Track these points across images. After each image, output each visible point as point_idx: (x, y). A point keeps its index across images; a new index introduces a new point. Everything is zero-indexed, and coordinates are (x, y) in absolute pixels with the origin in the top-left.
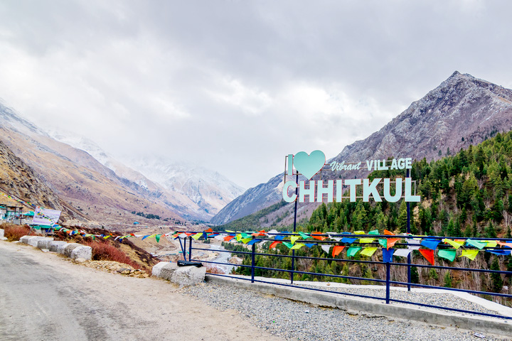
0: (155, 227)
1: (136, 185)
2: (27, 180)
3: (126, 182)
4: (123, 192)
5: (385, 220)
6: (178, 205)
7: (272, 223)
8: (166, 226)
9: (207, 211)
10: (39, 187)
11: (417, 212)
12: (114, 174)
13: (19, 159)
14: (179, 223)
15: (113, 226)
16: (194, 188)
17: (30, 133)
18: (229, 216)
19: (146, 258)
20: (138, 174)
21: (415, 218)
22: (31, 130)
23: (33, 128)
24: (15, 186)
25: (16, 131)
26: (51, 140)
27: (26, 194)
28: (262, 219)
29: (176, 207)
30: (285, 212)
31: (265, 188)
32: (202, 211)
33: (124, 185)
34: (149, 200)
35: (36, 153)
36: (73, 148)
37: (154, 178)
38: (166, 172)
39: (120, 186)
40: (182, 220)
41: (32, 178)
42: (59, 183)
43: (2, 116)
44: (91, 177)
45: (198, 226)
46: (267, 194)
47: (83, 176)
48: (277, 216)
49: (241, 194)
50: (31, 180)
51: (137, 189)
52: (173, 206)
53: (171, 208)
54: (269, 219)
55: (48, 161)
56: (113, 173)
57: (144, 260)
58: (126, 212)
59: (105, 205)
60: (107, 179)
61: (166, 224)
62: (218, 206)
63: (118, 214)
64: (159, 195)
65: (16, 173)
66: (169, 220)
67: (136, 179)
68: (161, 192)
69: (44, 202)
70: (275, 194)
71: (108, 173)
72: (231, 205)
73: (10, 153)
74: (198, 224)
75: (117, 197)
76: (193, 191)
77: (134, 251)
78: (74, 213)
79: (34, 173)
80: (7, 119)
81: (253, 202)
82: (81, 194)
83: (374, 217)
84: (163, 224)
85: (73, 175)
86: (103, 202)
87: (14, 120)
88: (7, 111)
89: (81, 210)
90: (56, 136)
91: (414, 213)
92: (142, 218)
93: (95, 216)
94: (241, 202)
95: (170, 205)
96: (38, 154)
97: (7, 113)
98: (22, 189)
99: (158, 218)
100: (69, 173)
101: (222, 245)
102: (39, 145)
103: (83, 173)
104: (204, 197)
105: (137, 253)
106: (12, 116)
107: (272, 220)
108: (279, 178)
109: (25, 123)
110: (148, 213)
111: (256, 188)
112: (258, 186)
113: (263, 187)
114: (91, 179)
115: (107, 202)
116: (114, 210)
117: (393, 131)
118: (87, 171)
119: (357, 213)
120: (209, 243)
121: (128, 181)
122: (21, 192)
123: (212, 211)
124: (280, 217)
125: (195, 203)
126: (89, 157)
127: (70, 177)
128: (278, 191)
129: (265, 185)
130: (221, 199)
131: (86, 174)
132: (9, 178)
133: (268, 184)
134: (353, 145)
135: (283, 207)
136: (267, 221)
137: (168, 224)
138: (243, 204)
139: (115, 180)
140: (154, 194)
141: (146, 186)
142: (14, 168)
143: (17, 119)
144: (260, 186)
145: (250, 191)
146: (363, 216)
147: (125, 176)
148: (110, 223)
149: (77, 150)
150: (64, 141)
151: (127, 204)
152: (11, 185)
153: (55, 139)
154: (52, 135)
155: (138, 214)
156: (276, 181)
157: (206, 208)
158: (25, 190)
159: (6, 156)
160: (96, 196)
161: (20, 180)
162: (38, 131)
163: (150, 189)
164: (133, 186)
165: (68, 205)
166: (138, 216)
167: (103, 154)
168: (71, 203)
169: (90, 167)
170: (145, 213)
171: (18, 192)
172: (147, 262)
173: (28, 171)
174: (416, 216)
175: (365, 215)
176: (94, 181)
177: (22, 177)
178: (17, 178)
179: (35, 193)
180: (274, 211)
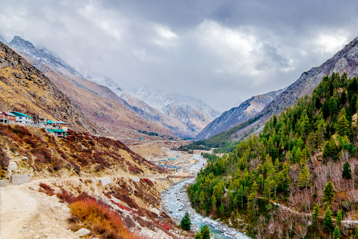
0: (154, 142)
1: (142, 111)
2: (64, 106)
3: (135, 109)
4: (133, 116)
5: (324, 125)
6: (172, 126)
7: (240, 138)
8: (162, 141)
9: (193, 130)
10: (73, 111)
11: (356, 118)
12: (127, 104)
13: (61, 92)
14: (171, 139)
15: (125, 140)
16: (184, 112)
17: (71, 76)
18: (209, 134)
19: (139, 160)
20: (143, 103)
21: (353, 123)
22: (72, 73)
23: (73, 71)
24: (57, 111)
25: (62, 74)
26: (84, 80)
27: (65, 116)
28: (233, 135)
29: (170, 127)
30: (251, 129)
31: (236, 111)
32: (189, 130)
33: (134, 111)
34: (150, 122)
35: (75, 89)
36: (98, 85)
37: (154, 106)
38: (163, 100)
39: (131, 112)
40: (174, 136)
41: (69, 105)
42: (90, 110)
43: (53, 64)
44: (111, 106)
45: (185, 141)
46: (238, 116)
47: (105, 105)
48: (245, 133)
49: (218, 116)
50: (68, 106)
51: (143, 114)
52: (169, 127)
53: (167, 128)
54: (239, 135)
55: (83, 94)
56: (125, 103)
57: (137, 161)
58: (135, 131)
59: (120, 126)
60: (122, 107)
61: (162, 140)
62: (201, 126)
63: (129, 132)
64: (157, 118)
65: (58, 101)
66: (165, 137)
67: (142, 107)
68: (160, 116)
69: (76, 122)
70: (245, 115)
71: (122, 103)
72: (211, 125)
73: (55, 88)
74: (185, 140)
75: (128, 120)
76: (183, 115)
77: (129, 155)
78: (97, 130)
79: (71, 102)
80: (56, 66)
81: (227, 123)
82: (104, 118)
83: (316, 123)
84: (160, 139)
85: (99, 104)
86: (119, 124)
87: (61, 66)
88: (56, 60)
89: (104, 129)
90: (88, 77)
91: (353, 119)
92: (145, 135)
93: (113, 133)
94: (218, 122)
95: (166, 126)
96: (76, 90)
97: (56, 62)
98: (62, 113)
99: (157, 135)
100: (96, 103)
101: (202, 155)
102: (76, 83)
103: (105, 103)
104: (191, 119)
105: (131, 156)
106: (59, 63)
107: (241, 135)
108: (248, 103)
109: (67, 68)
110: (150, 132)
111: (230, 111)
112: (231, 110)
113: (235, 110)
114: (111, 107)
115: (122, 123)
116: (127, 130)
117: (345, 57)
118: (108, 101)
119: (302, 121)
120: (192, 153)
121: (136, 108)
122: (61, 114)
123: (197, 130)
124: (247, 133)
125: (185, 124)
126: (109, 91)
127: (97, 106)
128: (247, 113)
129: (237, 108)
130: (204, 120)
131: (107, 104)
132: (54, 105)
133: (239, 107)
134: (310, 71)
135: (250, 125)
136: (237, 137)
137: (164, 140)
138: (220, 124)
139: (127, 107)
140: (155, 118)
141: (149, 112)
142: (56, 98)
143: (62, 66)
144: (233, 109)
145: (225, 114)
146: (306, 123)
147: (134, 105)
148: (123, 138)
149: (101, 86)
150: (93, 80)
151: (135, 125)
152: (55, 110)
153: (87, 79)
154: (85, 76)
155: (142, 132)
156: (245, 105)
157: (193, 128)
158: (64, 114)
159: (51, 90)
160: (114, 119)
161: (60, 106)
162: (76, 73)
163: (152, 114)
164: (140, 112)
165: (93, 125)
166: (143, 134)
167: (119, 89)
168: (95, 124)
169: (110, 99)
170: (147, 132)
171: (59, 114)
172: (139, 163)
173: (67, 101)
174: (354, 121)
175: (307, 122)
176: (113, 109)
177: (62, 104)
178: (58, 105)
179: (70, 115)
180: (242, 128)
